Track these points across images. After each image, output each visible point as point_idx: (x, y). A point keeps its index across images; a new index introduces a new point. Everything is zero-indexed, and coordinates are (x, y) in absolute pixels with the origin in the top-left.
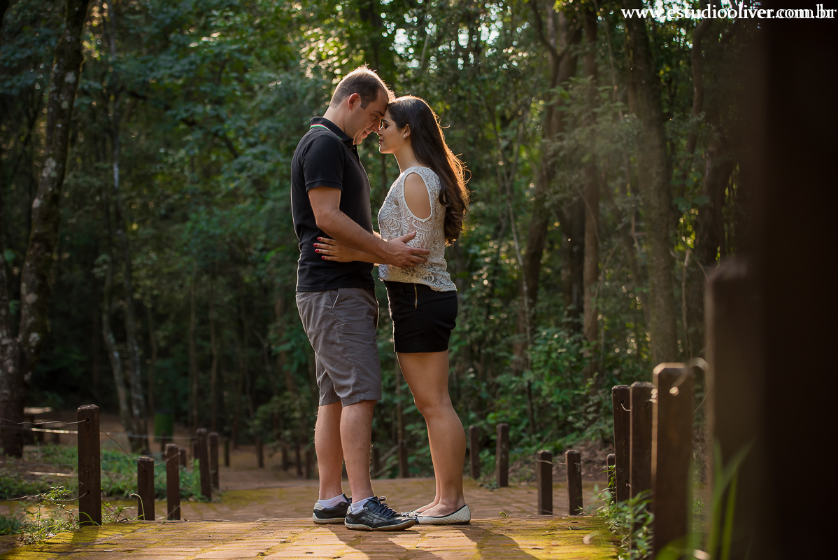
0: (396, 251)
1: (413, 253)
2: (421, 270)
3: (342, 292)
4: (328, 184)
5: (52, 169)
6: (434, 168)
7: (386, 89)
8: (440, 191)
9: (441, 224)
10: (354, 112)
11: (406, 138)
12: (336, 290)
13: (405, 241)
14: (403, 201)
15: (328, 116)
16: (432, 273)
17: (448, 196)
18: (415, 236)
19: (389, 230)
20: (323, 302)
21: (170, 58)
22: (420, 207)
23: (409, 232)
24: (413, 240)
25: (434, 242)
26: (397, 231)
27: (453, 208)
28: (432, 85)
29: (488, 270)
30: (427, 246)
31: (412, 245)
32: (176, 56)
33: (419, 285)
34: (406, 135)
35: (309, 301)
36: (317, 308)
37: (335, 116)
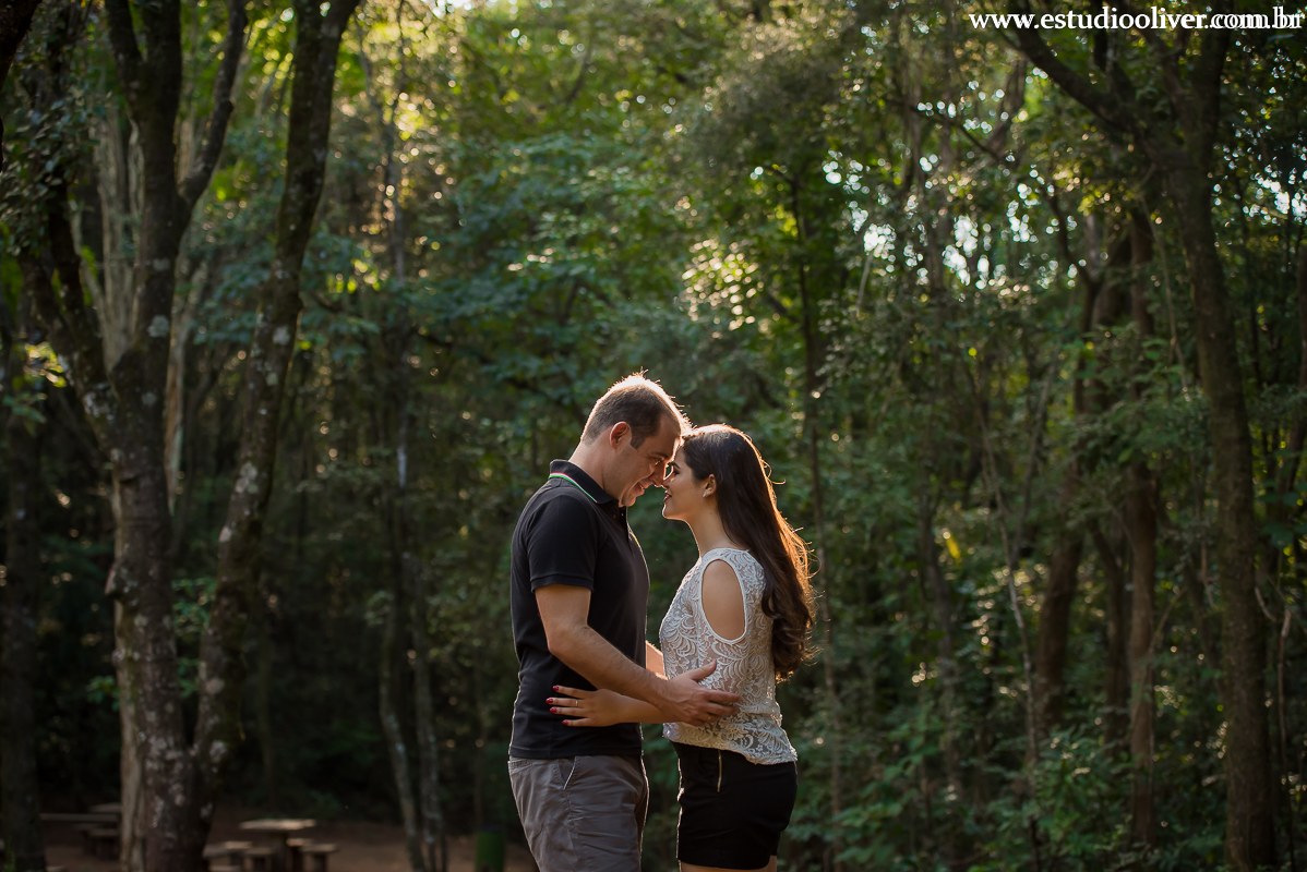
0: (682, 695)
1: (709, 698)
2: (730, 727)
3: (580, 761)
4: (567, 580)
5: (251, 481)
6: (755, 552)
7: (677, 413)
8: (764, 592)
9: (763, 647)
10: (620, 452)
11: (709, 497)
12: (571, 758)
13: (698, 679)
14: (699, 607)
15: (577, 458)
16: (750, 733)
17: (780, 598)
18: (715, 669)
19: (678, 657)
20: (547, 778)
21: (488, 284)
22: (728, 621)
23: (706, 662)
24: (711, 677)
25: (754, 677)
26: (690, 658)
27: (785, 621)
28: (878, 336)
29: (988, 621)
30: (735, 686)
31: (710, 685)
32: (498, 280)
33: (727, 753)
34: (708, 492)
35: (526, 774)
36: (539, 787)
37: (589, 460)
